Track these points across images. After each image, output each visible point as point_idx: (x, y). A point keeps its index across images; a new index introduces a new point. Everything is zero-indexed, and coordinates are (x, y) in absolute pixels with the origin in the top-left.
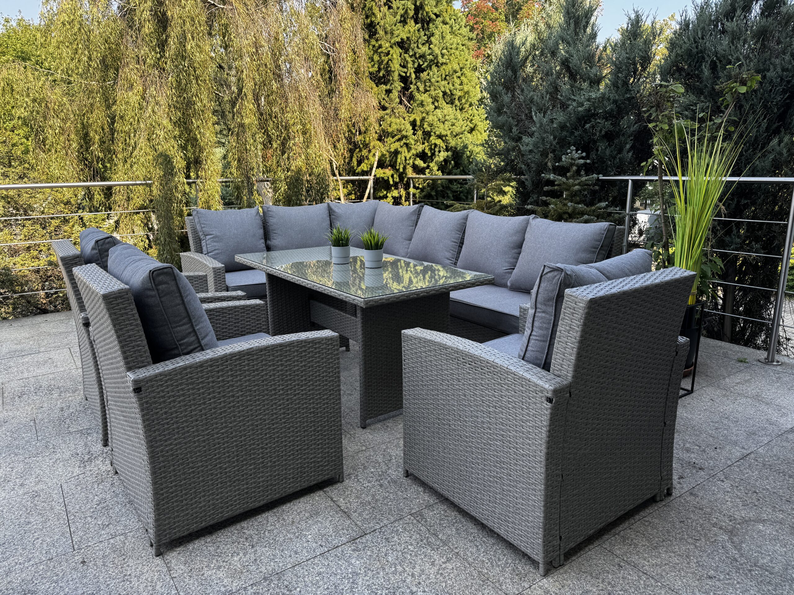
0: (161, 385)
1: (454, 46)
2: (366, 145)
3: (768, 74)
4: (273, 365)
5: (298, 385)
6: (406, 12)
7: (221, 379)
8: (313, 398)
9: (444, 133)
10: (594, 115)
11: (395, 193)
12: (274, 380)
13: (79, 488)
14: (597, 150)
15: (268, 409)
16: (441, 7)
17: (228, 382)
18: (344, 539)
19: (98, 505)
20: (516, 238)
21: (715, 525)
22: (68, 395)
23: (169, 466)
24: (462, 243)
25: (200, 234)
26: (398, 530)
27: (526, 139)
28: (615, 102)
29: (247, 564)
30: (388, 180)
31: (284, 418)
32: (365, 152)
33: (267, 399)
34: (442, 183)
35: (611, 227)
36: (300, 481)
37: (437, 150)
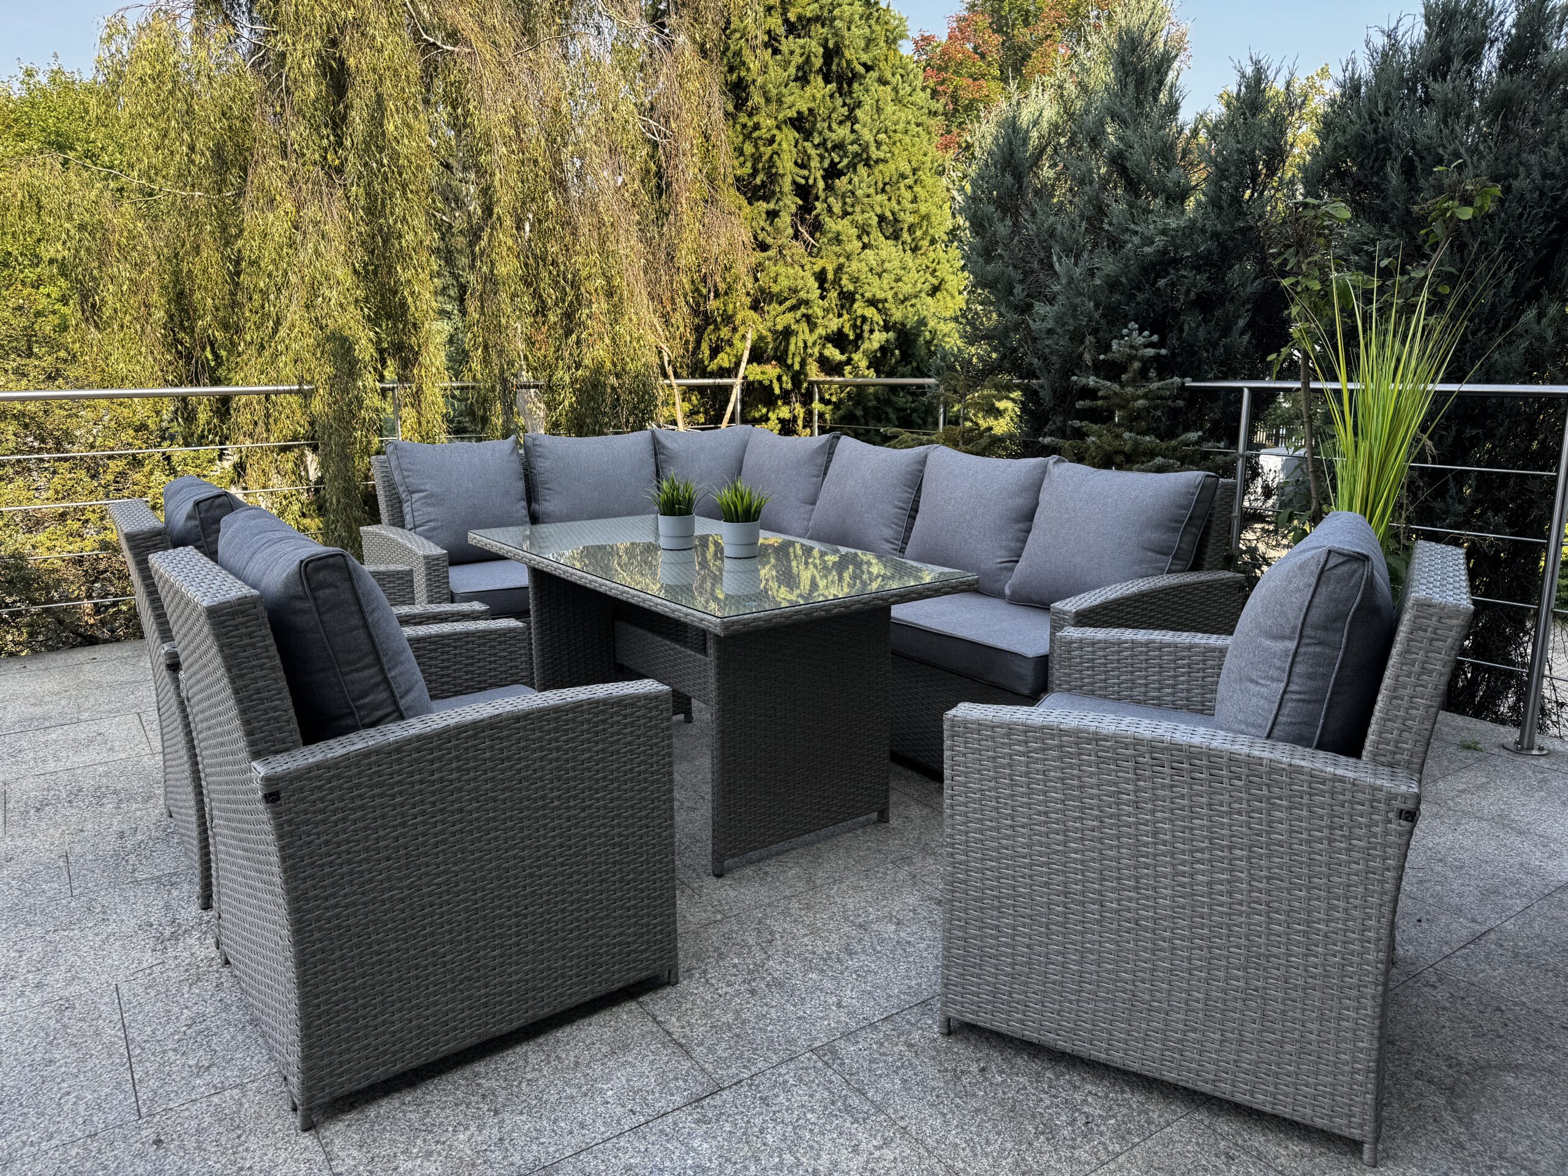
0: (319, 788)
1: (901, 127)
2: (728, 319)
3: (1516, 184)
4: (541, 749)
5: (590, 788)
6: (808, 61)
7: (437, 776)
8: (618, 816)
9: (880, 295)
10: (1176, 262)
11: (784, 412)
12: (541, 779)
13: (153, 993)
14: (1181, 330)
15: (529, 837)
16: (875, 52)
17: (451, 782)
18: (678, 1100)
19: (189, 1026)
20: (1021, 502)
21: (1418, 1075)
22: (135, 806)
23: (333, 949)
24: (915, 510)
25: (401, 489)
26: (785, 1082)
27: (1040, 308)
28: (1216, 235)
29: (485, 1147)
30: (771, 387)
31: (561, 855)
32: (725, 332)
33: (528, 818)
34: (876, 392)
35: (1209, 480)
36: (592, 982)
37: (866, 328)
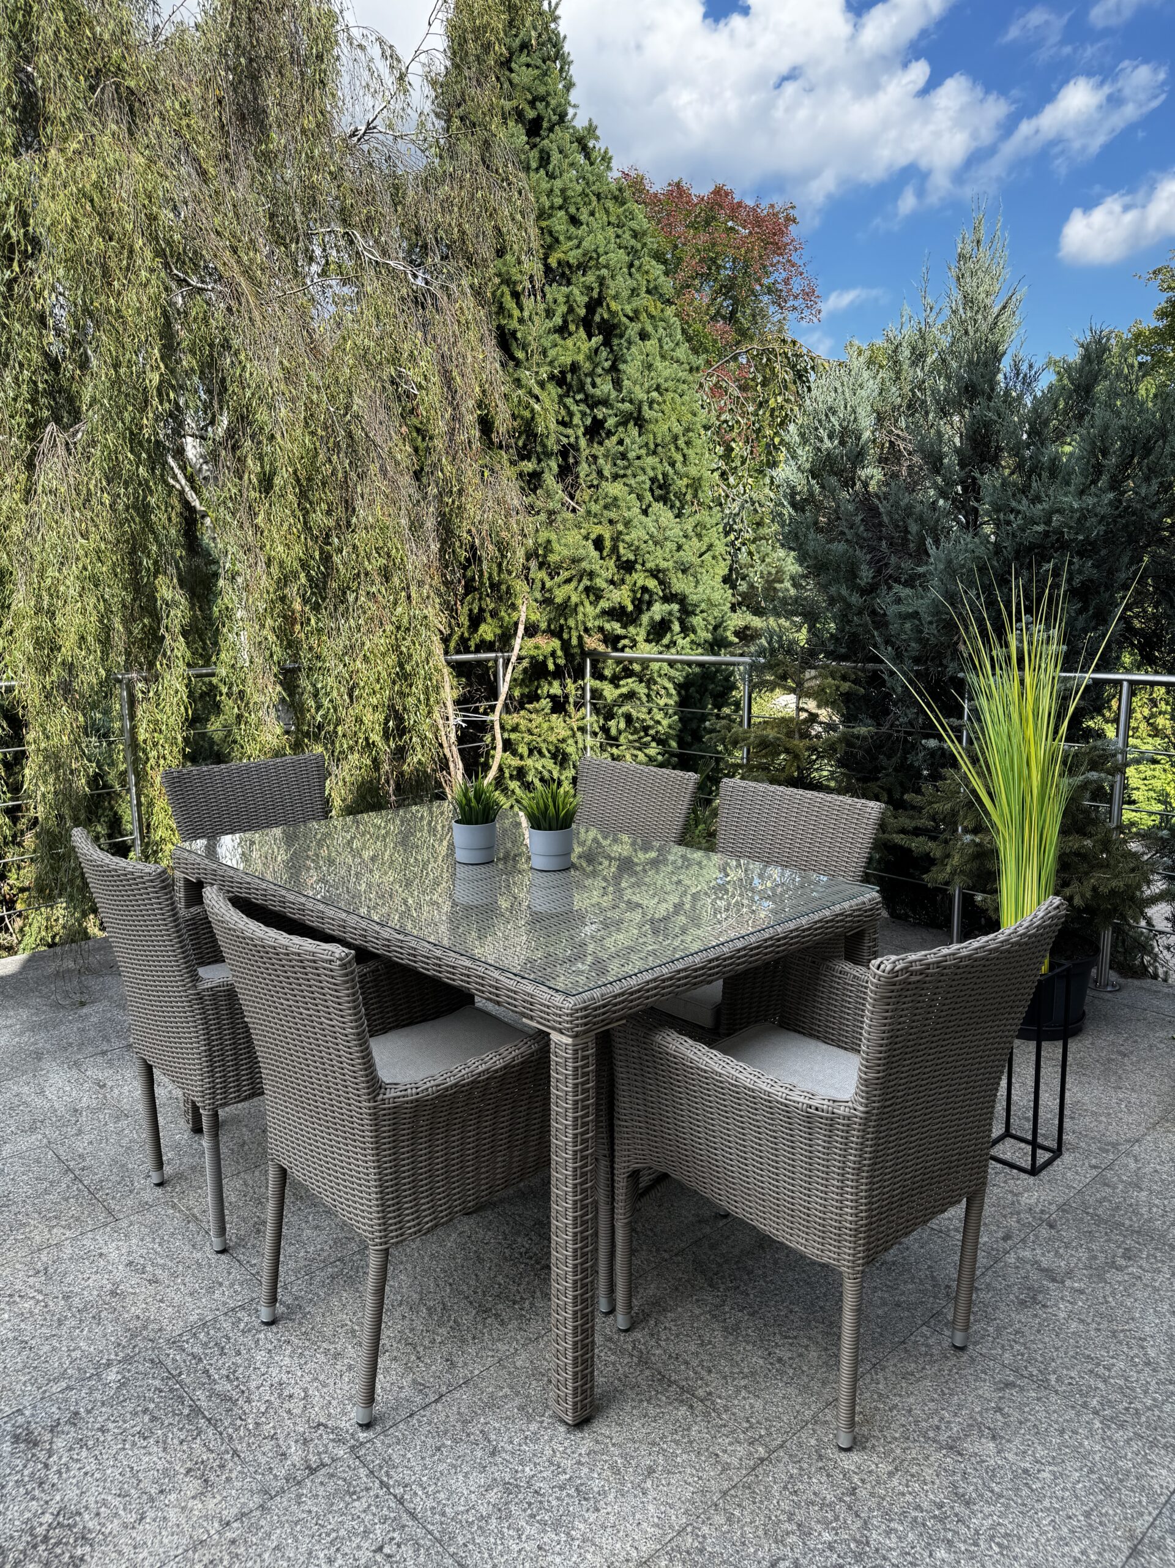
2: (493, 588)
9: (664, 565)
11: (556, 689)
30: (544, 663)
32: (487, 602)
37: (646, 599)
